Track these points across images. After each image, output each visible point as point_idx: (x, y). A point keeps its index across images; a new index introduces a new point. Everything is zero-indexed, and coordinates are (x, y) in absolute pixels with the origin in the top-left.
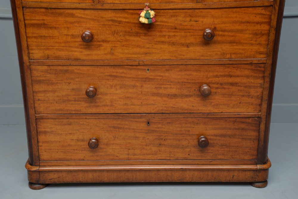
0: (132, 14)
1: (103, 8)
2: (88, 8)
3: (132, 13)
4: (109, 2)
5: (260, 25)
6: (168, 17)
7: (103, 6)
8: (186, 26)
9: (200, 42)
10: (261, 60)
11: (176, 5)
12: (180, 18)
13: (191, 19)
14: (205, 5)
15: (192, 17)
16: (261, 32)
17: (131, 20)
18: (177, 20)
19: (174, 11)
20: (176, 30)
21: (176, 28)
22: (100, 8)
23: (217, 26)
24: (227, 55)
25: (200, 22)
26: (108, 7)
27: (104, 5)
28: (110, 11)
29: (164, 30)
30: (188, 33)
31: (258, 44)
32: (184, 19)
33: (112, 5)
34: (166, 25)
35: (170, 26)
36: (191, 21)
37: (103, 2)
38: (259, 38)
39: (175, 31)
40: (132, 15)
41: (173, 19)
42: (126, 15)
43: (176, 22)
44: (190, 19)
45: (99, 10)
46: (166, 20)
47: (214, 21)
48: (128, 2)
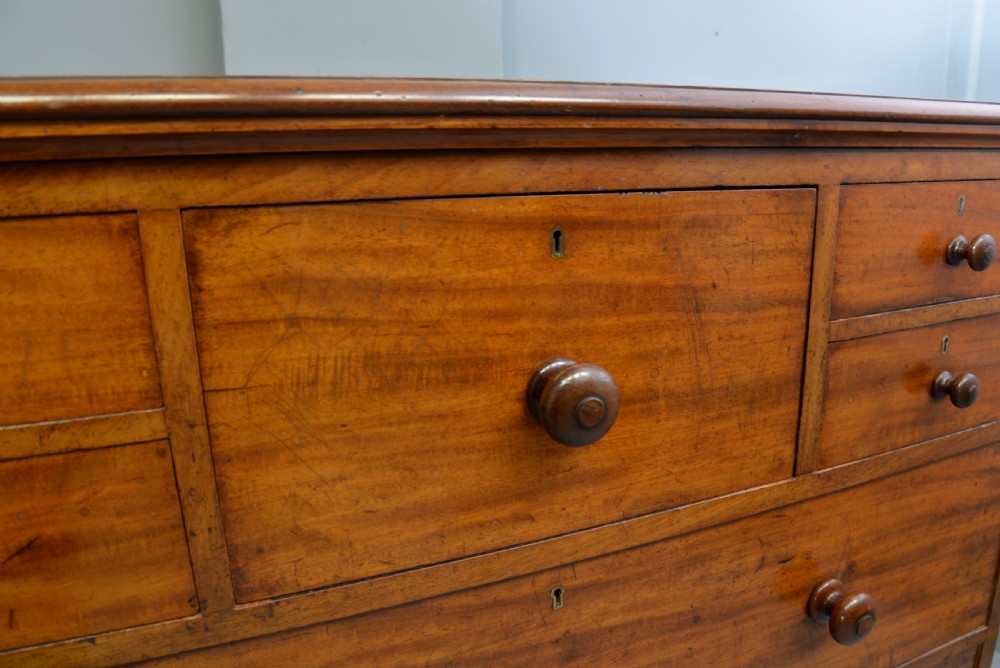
0: (467, 613)
1: (274, 629)
2: (165, 652)
3: (468, 606)
4: (315, 582)
5: (985, 512)
6: (663, 574)
7: (271, 615)
8: (743, 592)
9: (791, 644)
10: (974, 636)
11: (704, 509)
12: (720, 567)
13: (763, 559)
14: (828, 476)
15: (770, 544)
16: (985, 537)
17: (465, 648)
18: (702, 578)
19: (692, 539)
20: (698, 628)
21: (696, 620)
22: (249, 635)
23: (857, 558)
24: (881, 660)
25: (797, 561)
26: (306, 613)
27: (277, 610)
28: (322, 636)
29: (644, 642)
30: (746, 625)
31: (970, 584)
32: (733, 567)
33: (334, 595)
34: (651, 619)
35: (672, 615)
36: (762, 564)
37: (271, 590)
38: (977, 561)
39: (693, 635)
40: (469, 618)
41: (686, 577)
42: (432, 630)
43: (700, 591)
44: (761, 557)
45: (242, 648)
46: (653, 595)
47: (849, 540)
48: (445, 556)
